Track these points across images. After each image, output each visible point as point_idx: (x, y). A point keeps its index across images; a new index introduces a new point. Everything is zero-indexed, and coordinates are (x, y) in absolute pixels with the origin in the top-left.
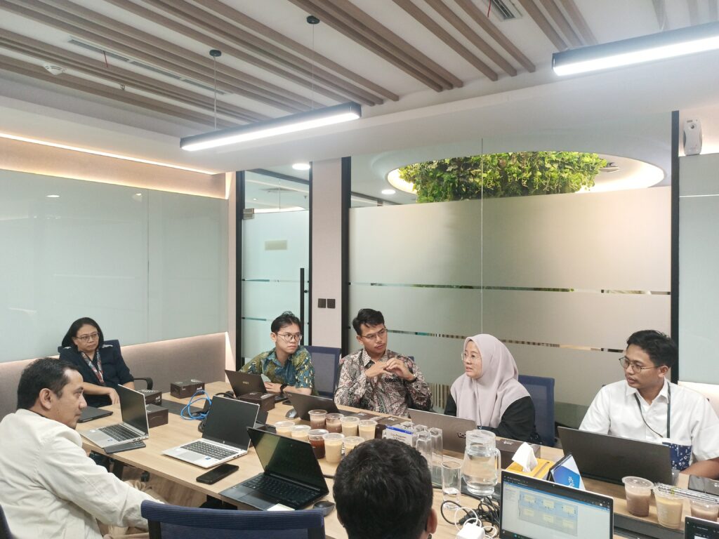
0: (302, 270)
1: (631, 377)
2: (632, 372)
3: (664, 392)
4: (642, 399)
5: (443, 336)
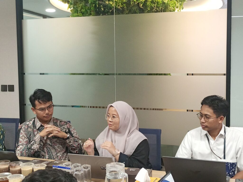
1: (204, 124)
2: (204, 121)
3: (222, 132)
4: (210, 137)
5: (91, 107)
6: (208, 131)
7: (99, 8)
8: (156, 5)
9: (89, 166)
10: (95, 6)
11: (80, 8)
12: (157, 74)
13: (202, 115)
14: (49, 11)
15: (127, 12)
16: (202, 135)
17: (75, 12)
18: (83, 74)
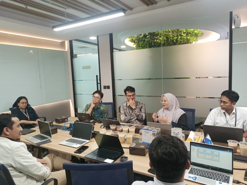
0: (97, 76)
1: (223, 107)
2: (223, 105)
3: (234, 111)
5: (147, 96)
6: (226, 111)
7: (151, 44)
8: (183, 40)
9: (160, 129)
10: (149, 43)
11: (141, 44)
12: (183, 78)
13: (221, 101)
14: (123, 47)
15: (167, 45)
16: (221, 113)
17: (138, 47)
18: (143, 79)
